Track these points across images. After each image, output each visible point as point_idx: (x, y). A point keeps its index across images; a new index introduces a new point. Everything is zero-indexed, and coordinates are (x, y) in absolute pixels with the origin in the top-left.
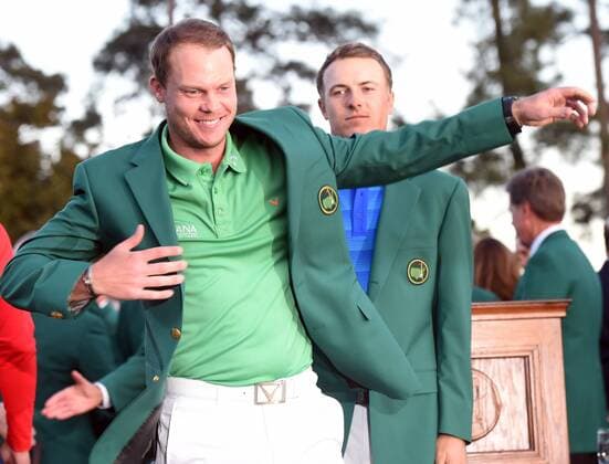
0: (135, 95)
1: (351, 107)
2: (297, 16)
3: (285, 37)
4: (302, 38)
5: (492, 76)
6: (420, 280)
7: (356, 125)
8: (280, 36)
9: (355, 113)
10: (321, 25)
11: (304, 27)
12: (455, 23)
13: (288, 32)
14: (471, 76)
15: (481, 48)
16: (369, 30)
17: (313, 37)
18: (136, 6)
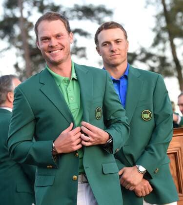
0: (9, 48)
1: (112, 51)
2: (77, 9)
3: (72, 19)
4: (80, 18)
5: (163, 29)
6: (148, 118)
7: (115, 58)
8: (70, 18)
9: (114, 54)
10: (88, 12)
11: (80, 14)
12: (146, 7)
13: (74, 16)
14: (154, 30)
15: (158, 17)
16: (109, 13)
17: (84, 17)
18: (6, 9)
